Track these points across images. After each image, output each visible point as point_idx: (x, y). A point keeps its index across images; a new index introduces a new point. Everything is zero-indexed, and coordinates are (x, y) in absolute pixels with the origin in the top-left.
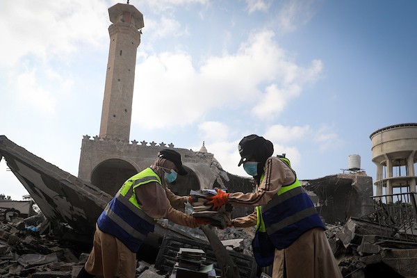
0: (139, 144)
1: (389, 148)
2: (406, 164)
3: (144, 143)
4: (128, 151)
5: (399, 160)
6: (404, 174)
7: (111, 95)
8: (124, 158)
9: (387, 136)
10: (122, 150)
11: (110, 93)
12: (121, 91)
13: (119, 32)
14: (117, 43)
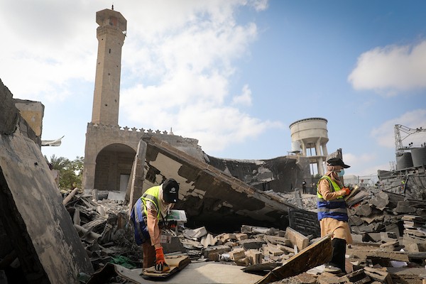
0: (138, 131)
1: (305, 135)
2: (315, 146)
3: (142, 130)
4: (129, 137)
5: (310, 144)
6: (314, 154)
7: (103, 87)
8: (126, 143)
9: (302, 126)
10: (124, 136)
11: (101, 85)
12: (111, 84)
13: (107, 33)
14: (106, 42)
